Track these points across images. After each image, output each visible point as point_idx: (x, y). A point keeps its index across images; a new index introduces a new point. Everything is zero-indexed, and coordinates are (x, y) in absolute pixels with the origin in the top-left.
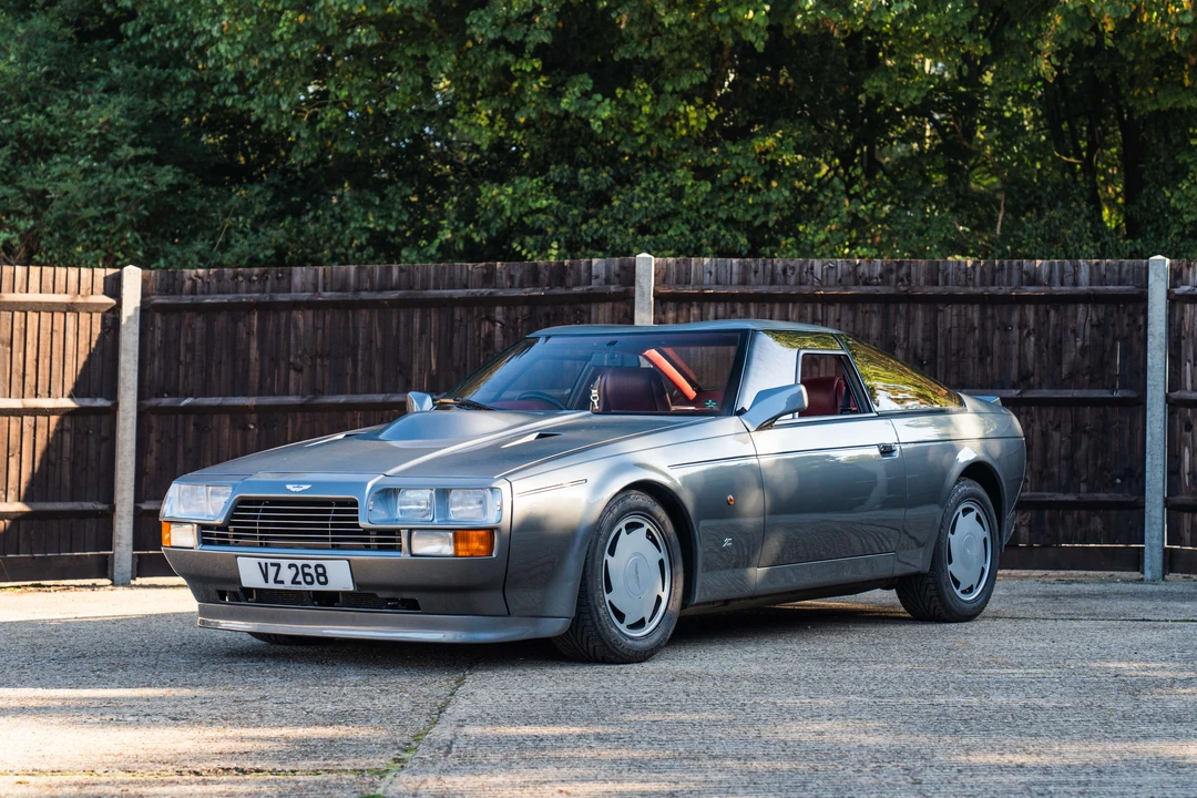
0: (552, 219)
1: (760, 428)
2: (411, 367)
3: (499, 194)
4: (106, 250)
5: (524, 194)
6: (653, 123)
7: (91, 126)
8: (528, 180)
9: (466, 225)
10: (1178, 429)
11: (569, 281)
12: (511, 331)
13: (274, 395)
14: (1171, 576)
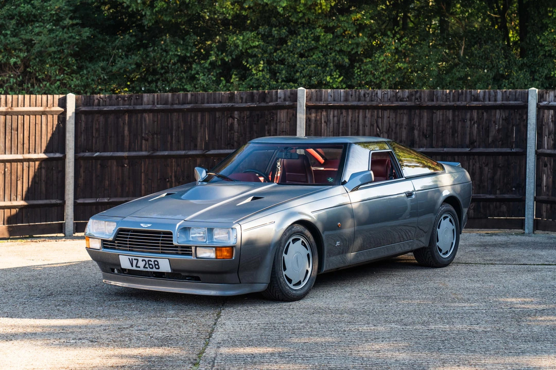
0: (261, 51)
1: (352, 190)
2: (197, 139)
3: (237, 39)
4: (60, 66)
5: (248, 40)
6: (306, 7)
7: (52, 10)
8: (250, 33)
9: (222, 54)
10: (541, 166)
11: (268, 100)
12: (242, 122)
13: (136, 151)
14: (537, 232)
